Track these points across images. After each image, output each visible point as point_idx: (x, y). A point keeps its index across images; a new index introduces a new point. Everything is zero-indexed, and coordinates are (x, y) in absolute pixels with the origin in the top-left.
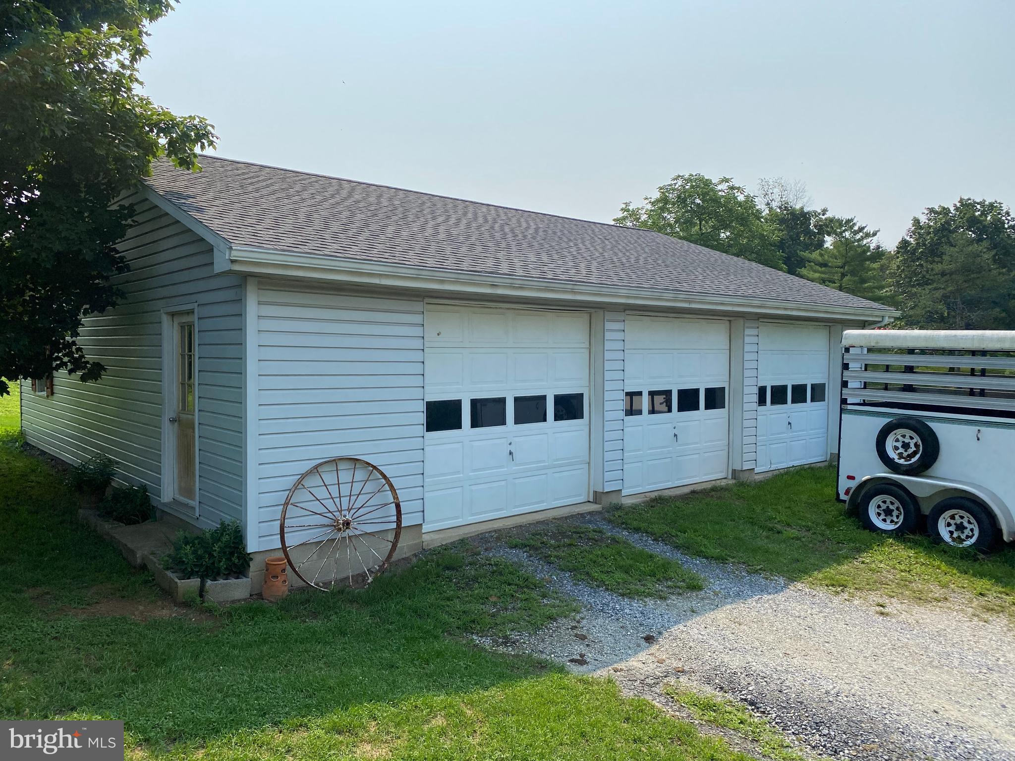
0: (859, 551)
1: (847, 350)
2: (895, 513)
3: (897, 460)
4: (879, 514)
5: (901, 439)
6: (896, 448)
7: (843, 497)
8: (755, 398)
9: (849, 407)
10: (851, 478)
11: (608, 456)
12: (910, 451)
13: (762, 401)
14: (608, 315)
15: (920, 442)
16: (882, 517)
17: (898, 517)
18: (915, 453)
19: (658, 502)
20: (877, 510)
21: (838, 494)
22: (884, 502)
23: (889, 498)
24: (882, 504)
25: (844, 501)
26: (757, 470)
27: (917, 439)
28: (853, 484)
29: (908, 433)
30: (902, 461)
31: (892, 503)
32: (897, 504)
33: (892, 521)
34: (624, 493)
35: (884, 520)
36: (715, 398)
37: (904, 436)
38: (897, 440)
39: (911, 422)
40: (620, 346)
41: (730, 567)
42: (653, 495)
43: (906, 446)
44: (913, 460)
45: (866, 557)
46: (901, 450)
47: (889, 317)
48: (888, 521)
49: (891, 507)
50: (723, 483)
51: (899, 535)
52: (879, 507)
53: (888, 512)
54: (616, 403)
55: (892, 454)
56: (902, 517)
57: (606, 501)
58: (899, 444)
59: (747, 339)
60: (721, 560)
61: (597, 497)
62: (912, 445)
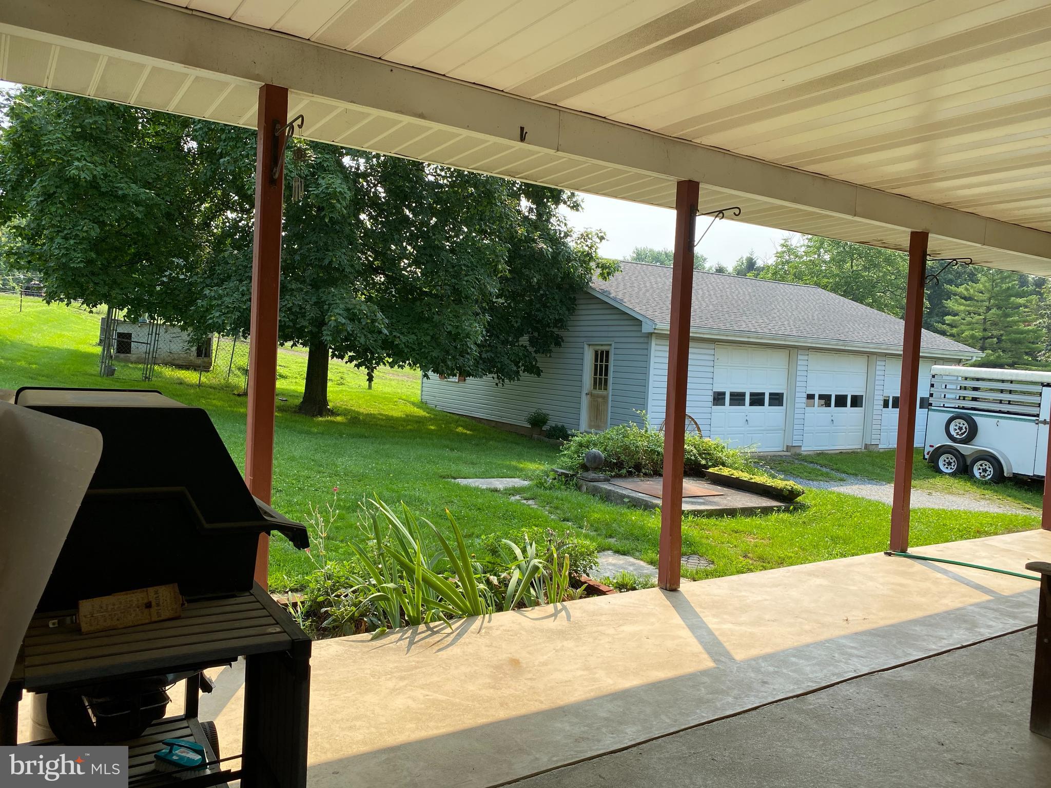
0: (928, 478)
1: (933, 376)
2: (953, 464)
3: (955, 436)
4: (945, 465)
5: (958, 425)
6: (956, 430)
7: (927, 457)
8: (882, 403)
9: (933, 408)
10: (931, 446)
11: (796, 427)
12: (963, 431)
13: (886, 404)
14: (800, 352)
15: (967, 427)
16: (946, 466)
17: (954, 466)
18: (965, 432)
19: (821, 454)
20: (944, 463)
21: (924, 456)
22: (948, 458)
23: (950, 456)
24: (946, 459)
25: (926, 459)
26: (880, 446)
27: (966, 425)
28: (932, 449)
29: (962, 421)
30: (958, 437)
31: (952, 459)
32: (954, 459)
33: (951, 468)
34: (803, 449)
35: (947, 468)
36: (857, 401)
37: (960, 423)
38: (956, 426)
39: (964, 416)
40: (805, 368)
41: (859, 477)
42: (818, 452)
43: (961, 429)
44: (964, 436)
45: (931, 481)
46: (958, 431)
47: (977, 357)
48: (949, 468)
49: (951, 461)
50: (859, 450)
51: (953, 475)
52: (945, 461)
53: (949, 464)
54: (801, 399)
55: (953, 433)
56: (956, 466)
57: (793, 451)
58: (957, 428)
59: (878, 368)
60: (856, 475)
61: (788, 448)
62: (964, 428)
